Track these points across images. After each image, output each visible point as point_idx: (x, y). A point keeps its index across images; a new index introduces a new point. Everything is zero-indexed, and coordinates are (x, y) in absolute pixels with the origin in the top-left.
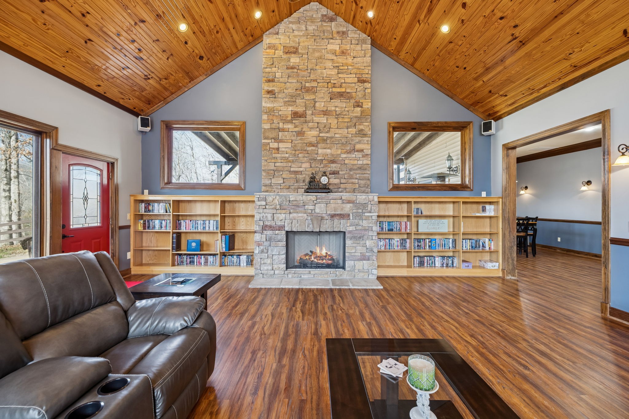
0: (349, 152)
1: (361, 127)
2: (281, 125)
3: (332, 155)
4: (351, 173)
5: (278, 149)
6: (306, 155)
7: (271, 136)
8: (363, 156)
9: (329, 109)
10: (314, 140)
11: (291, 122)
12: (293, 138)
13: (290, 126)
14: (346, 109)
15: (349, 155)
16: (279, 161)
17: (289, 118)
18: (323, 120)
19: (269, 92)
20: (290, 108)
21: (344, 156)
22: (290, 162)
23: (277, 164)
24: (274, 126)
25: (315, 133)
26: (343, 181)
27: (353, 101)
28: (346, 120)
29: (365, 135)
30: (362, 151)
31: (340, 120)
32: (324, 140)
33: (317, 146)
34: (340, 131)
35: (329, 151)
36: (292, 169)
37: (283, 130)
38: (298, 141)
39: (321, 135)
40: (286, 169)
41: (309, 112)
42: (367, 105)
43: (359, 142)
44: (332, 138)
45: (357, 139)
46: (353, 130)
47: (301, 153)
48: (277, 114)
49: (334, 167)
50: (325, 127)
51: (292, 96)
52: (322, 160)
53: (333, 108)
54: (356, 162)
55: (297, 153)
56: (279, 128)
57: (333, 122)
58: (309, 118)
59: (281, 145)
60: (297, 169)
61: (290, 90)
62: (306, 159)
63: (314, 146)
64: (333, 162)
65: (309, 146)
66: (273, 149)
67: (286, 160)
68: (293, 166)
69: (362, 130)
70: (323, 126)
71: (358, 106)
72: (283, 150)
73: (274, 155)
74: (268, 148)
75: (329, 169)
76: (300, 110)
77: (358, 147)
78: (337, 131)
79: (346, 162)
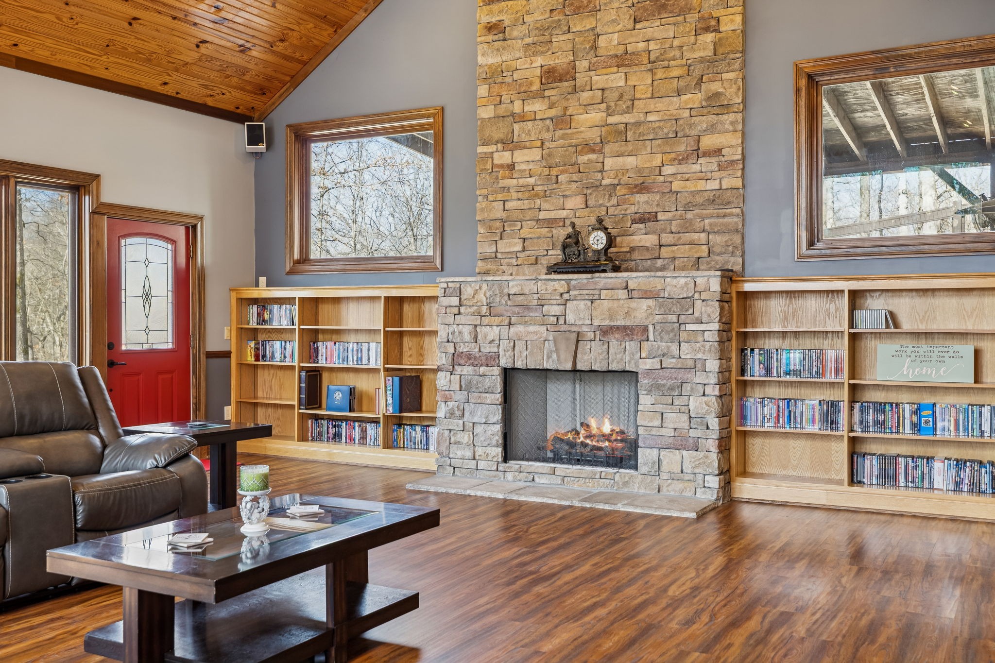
0: (683, 160)
1: (716, 87)
2: (517, 107)
3: (639, 170)
4: (690, 215)
5: (512, 166)
6: (575, 177)
7: (497, 135)
8: (721, 168)
9: (630, 48)
10: (594, 135)
11: (540, 95)
12: (546, 136)
13: (537, 106)
14: (676, 43)
15: (683, 168)
16: (514, 195)
17: (536, 86)
18: (616, 80)
19: (491, 28)
20: (538, 61)
21: (668, 170)
22: (537, 196)
23: (509, 205)
24: (502, 110)
25: (596, 116)
26: (667, 238)
27: (692, 18)
28: (676, 72)
29: (726, 108)
30: (718, 152)
31: (660, 74)
32: (620, 133)
33: (601, 151)
34: (660, 105)
35: (630, 161)
36: (542, 215)
37: (522, 118)
38: (557, 143)
39: (612, 120)
40: (529, 215)
41: (582, 65)
42: (732, 23)
43: (712, 129)
44: (638, 124)
45: (703, 123)
46: (694, 99)
47: (563, 172)
48: (508, 80)
49: (642, 202)
50: (621, 97)
51: (542, 30)
52: (614, 186)
53: (641, 46)
54: (701, 185)
55: (554, 172)
56: (513, 115)
57: (641, 80)
58: (581, 79)
59: (520, 156)
60: (552, 215)
61: (537, 16)
62: (574, 186)
63: (593, 151)
64: (641, 188)
65: (581, 153)
66: (501, 166)
67: (530, 192)
68: (545, 206)
69: (717, 95)
70: (616, 95)
71: (707, 29)
72: (523, 167)
73: (503, 183)
74: (489, 166)
75: (633, 209)
76: (561, 60)
77: (707, 142)
78: (652, 105)
79: (676, 186)
